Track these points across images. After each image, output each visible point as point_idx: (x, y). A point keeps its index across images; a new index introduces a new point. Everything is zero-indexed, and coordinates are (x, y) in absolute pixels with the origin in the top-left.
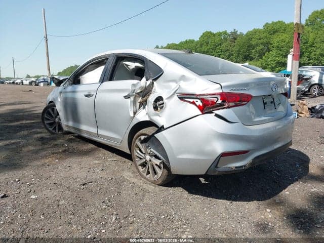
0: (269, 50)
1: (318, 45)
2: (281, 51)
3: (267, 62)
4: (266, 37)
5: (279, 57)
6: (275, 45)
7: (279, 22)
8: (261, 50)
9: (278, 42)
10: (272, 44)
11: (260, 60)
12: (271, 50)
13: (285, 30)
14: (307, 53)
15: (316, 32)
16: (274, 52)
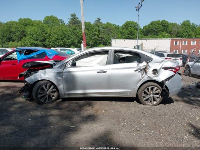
0: (25, 36)
1: (53, 35)
2: (33, 37)
3: (25, 43)
4: (21, 27)
5: (32, 40)
6: (29, 33)
7: (28, 19)
8: (19, 35)
9: (30, 31)
10: (26, 32)
11: (20, 41)
12: (27, 36)
13: (33, 25)
14: (47, 39)
15: (51, 28)
16: (28, 37)
